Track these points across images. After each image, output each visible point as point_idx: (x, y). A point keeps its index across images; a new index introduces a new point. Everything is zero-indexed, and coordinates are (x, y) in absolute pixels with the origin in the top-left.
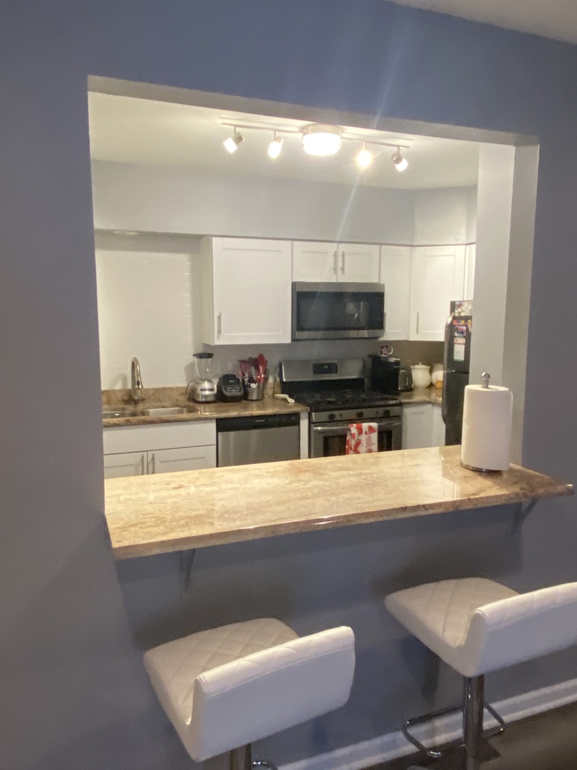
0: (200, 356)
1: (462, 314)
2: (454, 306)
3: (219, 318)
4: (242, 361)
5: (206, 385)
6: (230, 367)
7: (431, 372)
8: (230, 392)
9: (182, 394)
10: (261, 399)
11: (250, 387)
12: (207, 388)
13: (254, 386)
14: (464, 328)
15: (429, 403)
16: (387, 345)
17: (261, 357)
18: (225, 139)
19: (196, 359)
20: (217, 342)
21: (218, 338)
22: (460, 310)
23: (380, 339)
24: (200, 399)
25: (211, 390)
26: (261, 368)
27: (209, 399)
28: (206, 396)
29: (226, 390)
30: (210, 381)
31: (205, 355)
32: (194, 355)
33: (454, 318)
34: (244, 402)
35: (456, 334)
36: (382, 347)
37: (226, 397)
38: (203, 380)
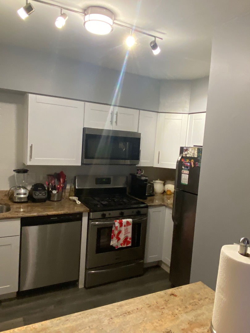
0: (18, 171)
1: (188, 156)
2: (182, 150)
3: (31, 147)
4: (48, 175)
5: (22, 191)
6: (41, 179)
7: (164, 185)
8: (39, 195)
9: (5, 195)
10: (60, 198)
11: (52, 192)
12: (23, 193)
13: (54, 192)
14: (189, 164)
15: (164, 205)
16: (141, 169)
17: (62, 173)
19: (15, 173)
20: (29, 163)
21: (30, 160)
22: (186, 153)
23: (137, 165)
24: (17, 200)
25: (25, 194)
26: (62, 180)
27: (23, 201)
28: (21, 198)
29: (35, 194)
30: (24, 188)
31: (22, 171)
32: (14, 171)
33: (182, 157)
34: (48, 202)
35: (183, 168)
36: (138, 170)
37: (34, 198)
38: (20, 187)
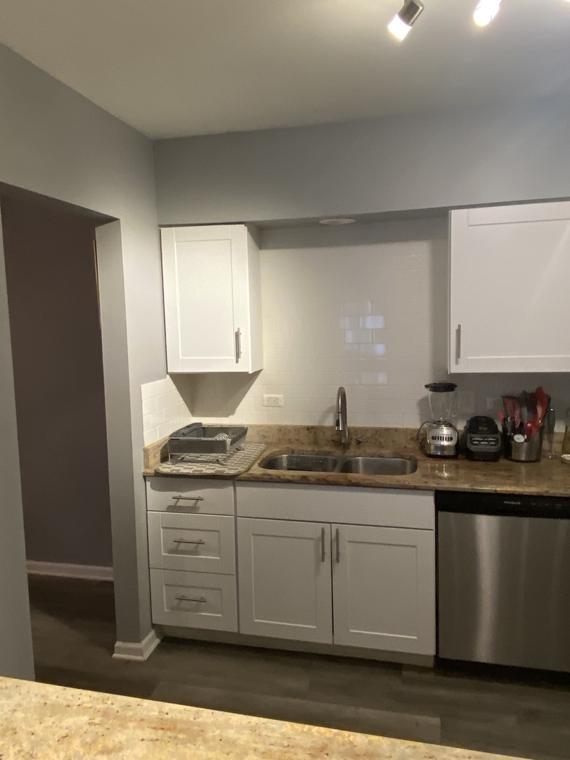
0: (435, 388)
3: (458, 331)
4: (507, 398)
5: (445, 431)
6: (489, 405)
8: (483, 444)
9: (412, 439)
10: (536, 456)
11: (513, 439)
12: (445, 436)
13: (519, 438)
17: (539, 390)
18: (388, 19)
19: (428, 393)
20: (454, 369)
21: (457, 363)
24: (432, 452)
25: (450, 439)
26: (540, 410)
27: (446, 453)
28: (443, 448)
29: (472, 441)
30: (450, 425)
31: (444, 386)
32: (427, 386)
34: (503, 461)
37: (472, 452)
38: (439, 423)
